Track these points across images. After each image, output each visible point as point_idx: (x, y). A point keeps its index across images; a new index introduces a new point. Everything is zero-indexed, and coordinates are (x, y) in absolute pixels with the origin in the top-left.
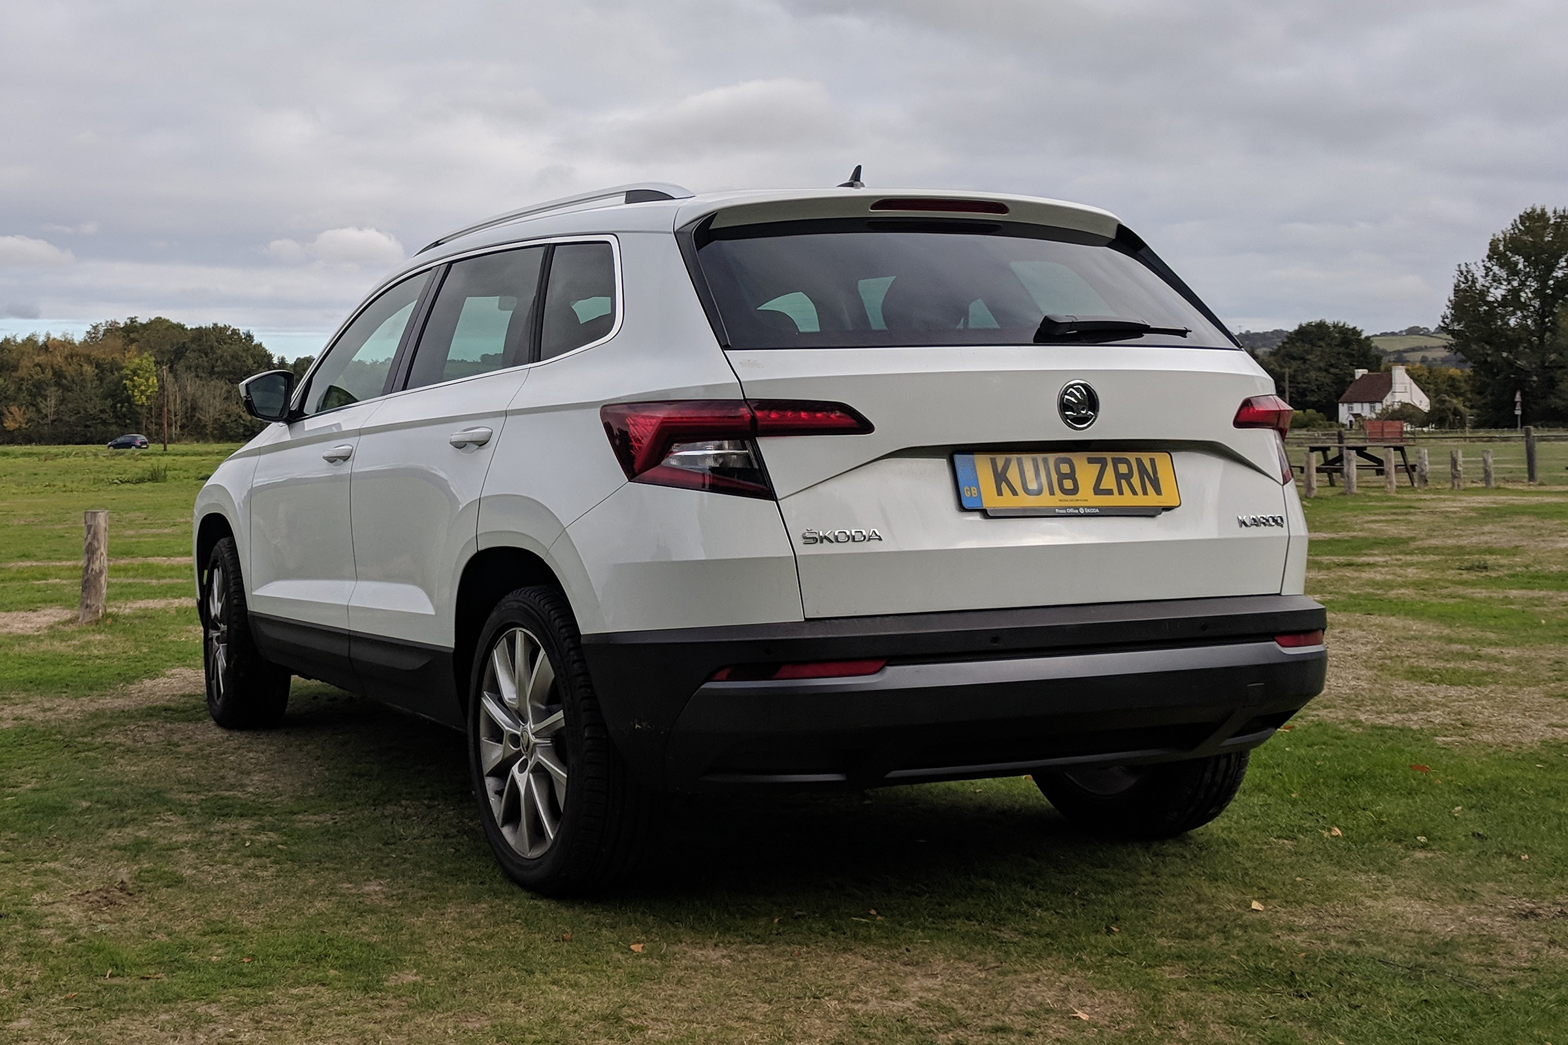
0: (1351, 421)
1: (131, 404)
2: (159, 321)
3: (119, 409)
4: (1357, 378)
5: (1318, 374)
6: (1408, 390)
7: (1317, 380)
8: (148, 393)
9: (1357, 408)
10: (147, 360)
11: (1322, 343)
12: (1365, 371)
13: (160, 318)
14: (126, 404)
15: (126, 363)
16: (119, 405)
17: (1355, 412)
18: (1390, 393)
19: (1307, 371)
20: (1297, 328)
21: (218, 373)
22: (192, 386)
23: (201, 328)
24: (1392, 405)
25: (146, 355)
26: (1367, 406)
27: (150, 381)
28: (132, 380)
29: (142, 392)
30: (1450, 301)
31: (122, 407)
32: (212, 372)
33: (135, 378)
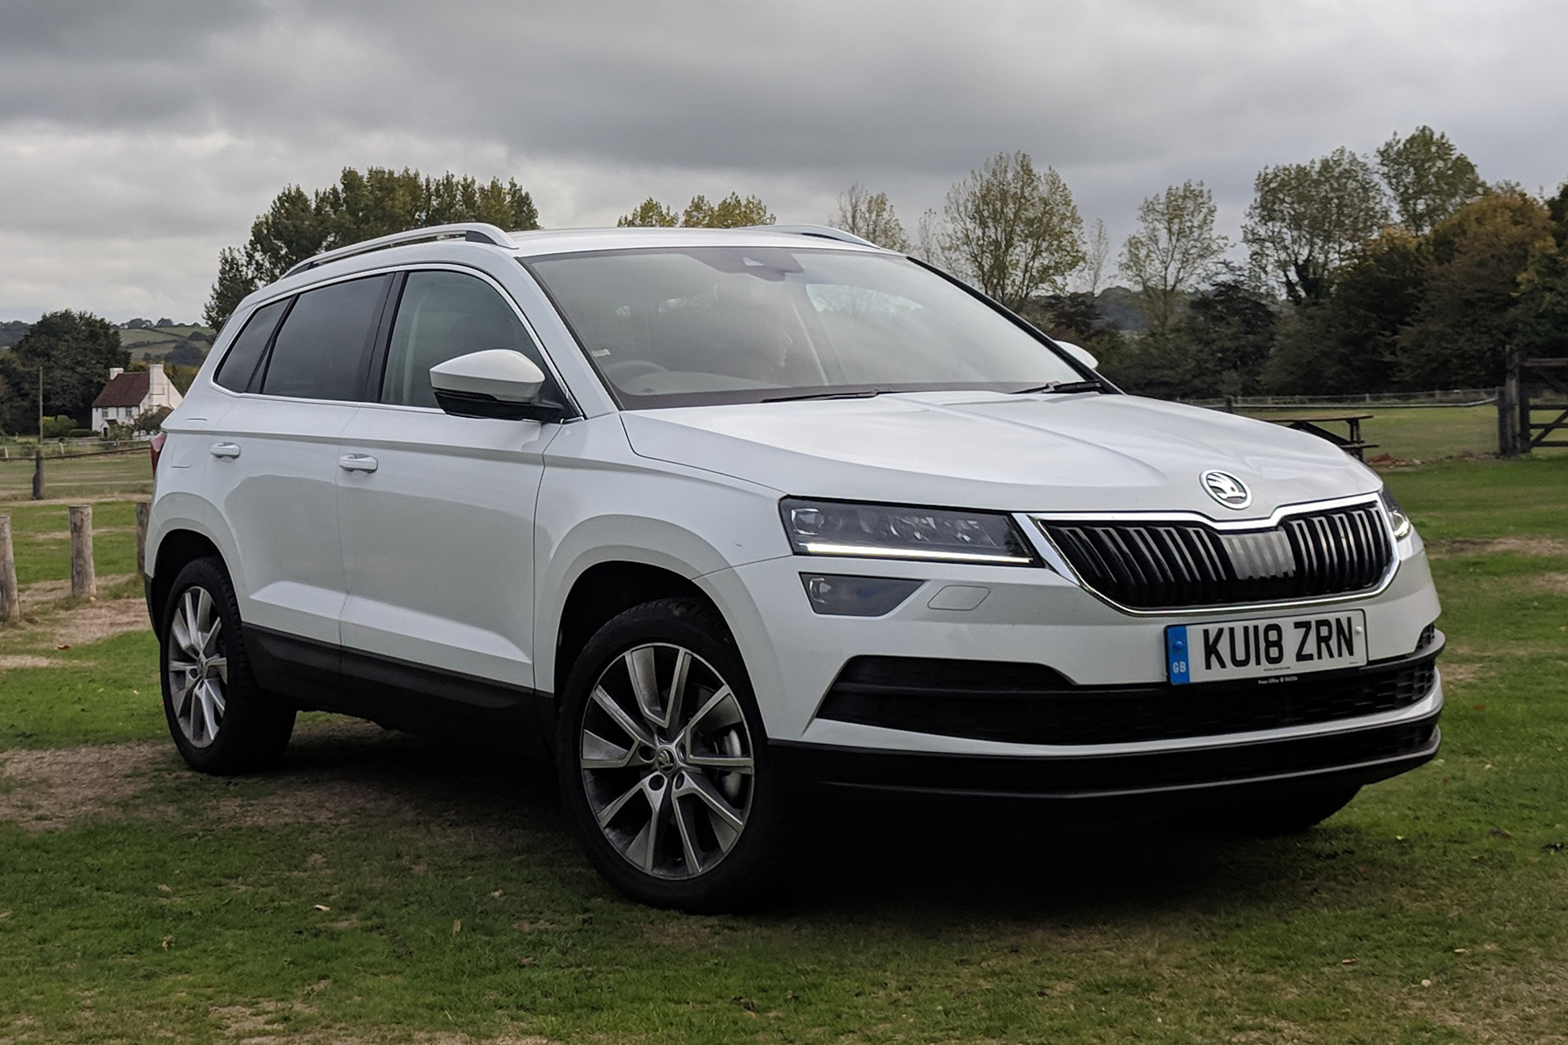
0: (105, 429)
4: (112, 378)
5: (63, 373)
6: (166, 392)
7: (61, 380)
9: (112, 413)
11: (67, 337)
12: (120, 370)
17: (109, 418)
18: (147, 396)
19: (51, 370)
20: (40, 319)
24: (151, 410)
26: (122, 411)
30: (214, 290)
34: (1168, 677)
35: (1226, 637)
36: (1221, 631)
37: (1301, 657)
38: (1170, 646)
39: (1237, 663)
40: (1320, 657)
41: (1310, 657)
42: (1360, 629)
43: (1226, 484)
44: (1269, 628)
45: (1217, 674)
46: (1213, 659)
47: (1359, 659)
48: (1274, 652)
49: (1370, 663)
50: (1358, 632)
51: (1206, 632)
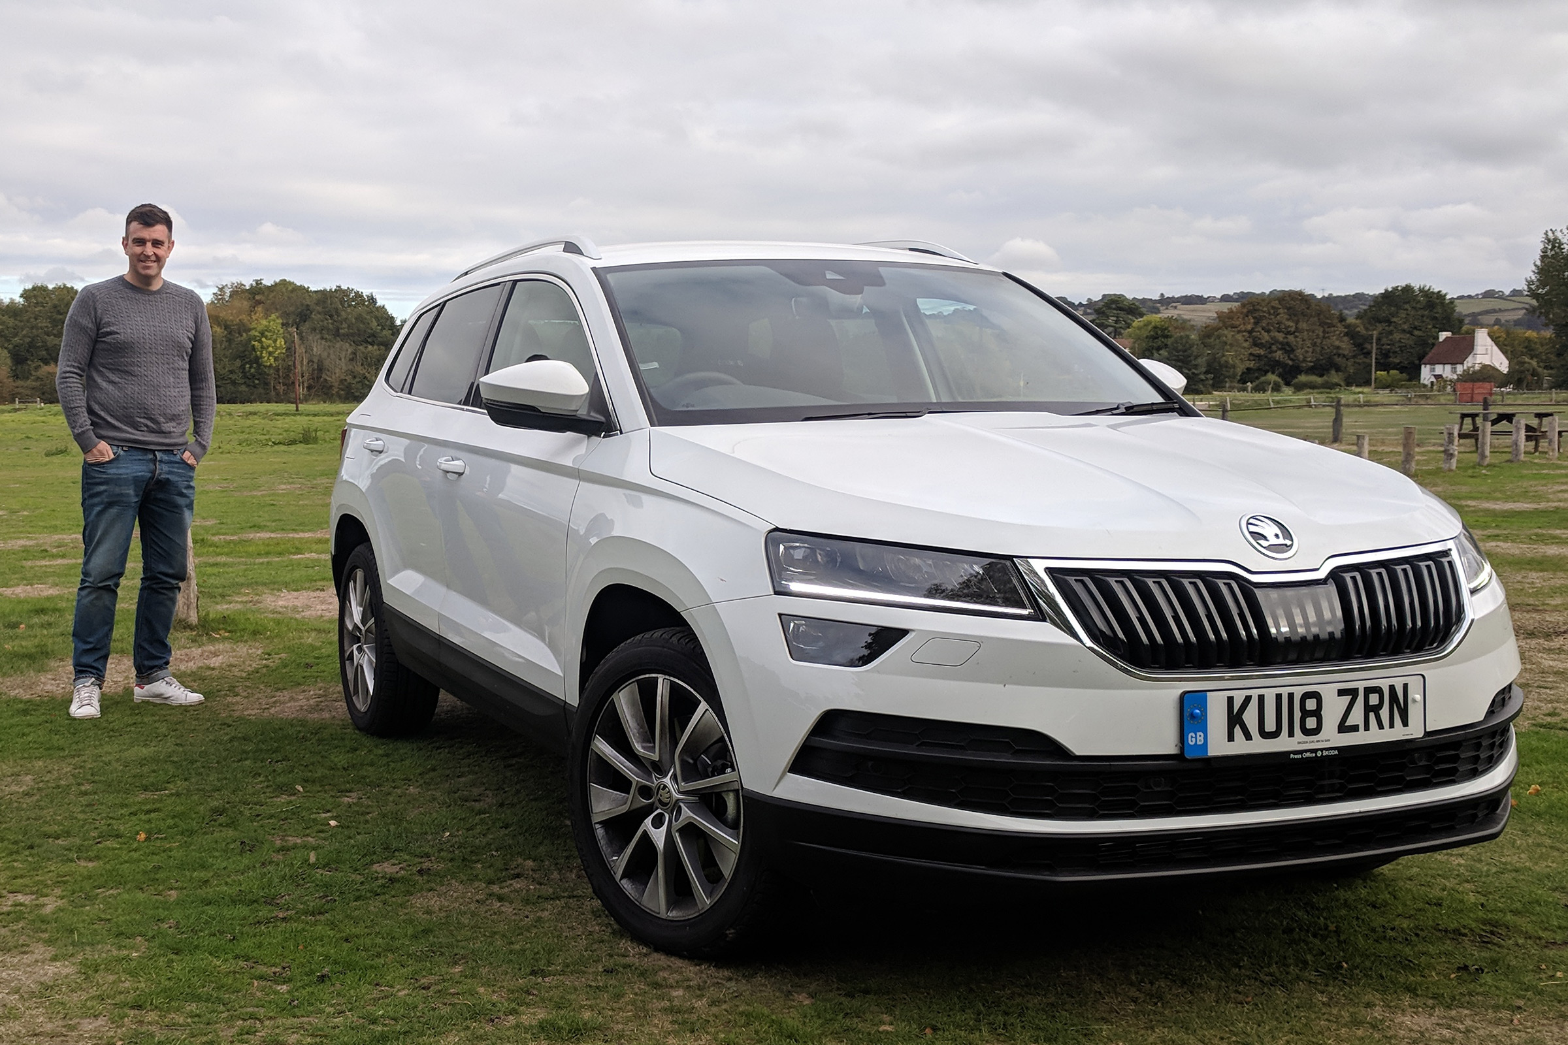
0: (1432, 382)
1: (259, 365)
2: (284, 282)
3: (247, 369)
4: (1441, 340)
5: (1402, 336)
6: (1489, 352)
7: (1400, 341)
8: (276, 354)
9: (1439, 370)
10: (274, 322)
11: (1407, 306)
12: (1449, 334)
13: (285, 280)
14: (255, 365)
15: (254, 325)
16: (248, 366)
17: (1436, 373)
18: (1471, 355)
19: (1391, 333)
20: (1383, 291)
21: (344, 335)
22: (318, 348)
23: (325, 290)
24: (1473, 367)
25: (273, 316)
26: (1448, 367)
27: (278, 342)
28: (260, 341)
29: (270, 354)
31: (250, 368)
32: (337, 334)
33: (263, 339)
34: (1182, 749)
35: (1253, 706)
36: (1248, 699)
37: (1343, 728)
38: (1186, 714)
39: (1264, 734)
40: (1367, 728)
41: (1355, 728)
42: (1419, 697)
43: (1270, 530)
44: (1306, 696)
45: (1241, 747)
46: (1238, 730)
47: (1414, 731)
48: (1311, 723)
49: (1427, 734)
50: (1414, 701)
51: (1230, 700)
